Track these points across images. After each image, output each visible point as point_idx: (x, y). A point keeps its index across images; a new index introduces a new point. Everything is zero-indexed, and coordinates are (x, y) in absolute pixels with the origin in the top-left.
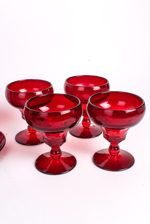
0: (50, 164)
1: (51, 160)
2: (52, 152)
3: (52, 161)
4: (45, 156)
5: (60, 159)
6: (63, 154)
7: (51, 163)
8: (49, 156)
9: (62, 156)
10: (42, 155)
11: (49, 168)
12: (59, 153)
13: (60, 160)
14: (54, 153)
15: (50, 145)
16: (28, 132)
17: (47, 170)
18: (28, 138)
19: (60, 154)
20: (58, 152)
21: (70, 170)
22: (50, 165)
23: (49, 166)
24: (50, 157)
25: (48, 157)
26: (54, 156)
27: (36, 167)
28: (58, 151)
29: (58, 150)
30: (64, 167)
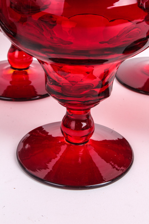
0: (59, 156)
1: (63, 143)
2: (66, 121)
3: (64, 148)
4: (47, 131)
5: (88, 143)
6: (96, 130)
7: (61, 153)
8: (57, 133)
9: (93, 137)
10: (40, 129)
11: (53, 168)
12: (86, 127)
13: (89, 147)
14: (73, 125)
15: (63, 102)
16: (10, 66)
17: (49, 173)
18: (7, 83)
19: (90, 131)
20: (84, 124)
21: (114, 180)
22: (57, 159)
23: (53, 162)
24: (61, 135)
25: (54, 135)
26: (72, 133)
27: (19, 161)
28: (84, 121)
29: (85, 118)
30: (97, 168)
